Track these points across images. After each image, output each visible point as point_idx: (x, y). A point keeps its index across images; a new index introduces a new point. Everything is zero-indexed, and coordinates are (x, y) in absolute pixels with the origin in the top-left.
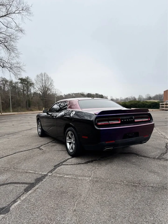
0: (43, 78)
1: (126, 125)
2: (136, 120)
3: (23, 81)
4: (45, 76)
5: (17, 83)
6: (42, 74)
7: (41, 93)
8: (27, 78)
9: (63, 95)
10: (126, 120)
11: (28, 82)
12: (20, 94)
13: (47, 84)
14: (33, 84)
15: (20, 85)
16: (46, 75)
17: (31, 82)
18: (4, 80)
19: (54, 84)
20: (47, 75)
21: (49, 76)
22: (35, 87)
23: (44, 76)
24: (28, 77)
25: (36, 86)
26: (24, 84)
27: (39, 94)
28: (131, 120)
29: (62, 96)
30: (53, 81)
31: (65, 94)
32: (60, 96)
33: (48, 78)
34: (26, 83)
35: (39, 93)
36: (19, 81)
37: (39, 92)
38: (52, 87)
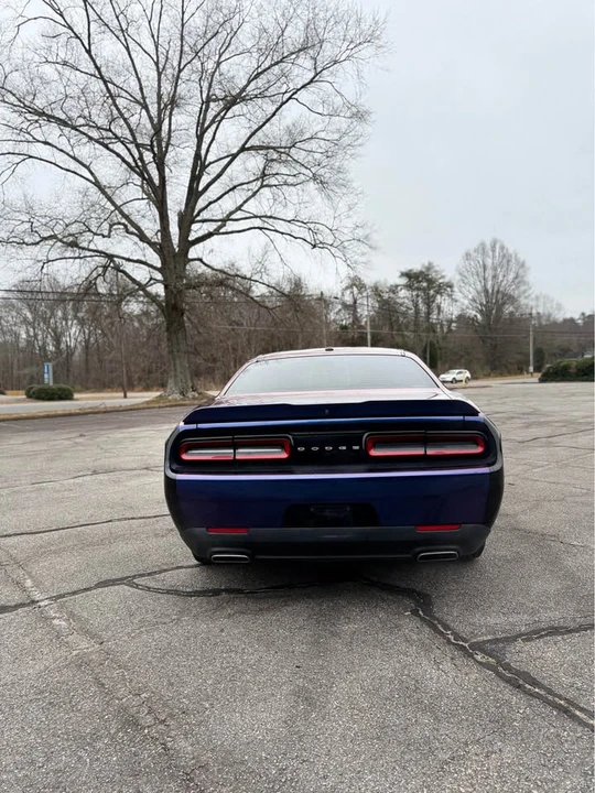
0: (489, 262)
1: (309, 468)
2: (374, 453)
3: (413, 278)
4: (494, 251)
5: (394, 289)
6: (483, 245)
7: (479, 316)
8: (429, 269)
9: (576, 316)
10: (322, 448)
11: (431, 282)
12: (403, 326)
13: (501, 278)
14: (450, 286)
15: (403, 293)
16: (498, 246)
17: (441, 281)
18: (355, 285)
19: (531, 277)
20: (502, 248)
21: (511, 251)
22: (457, 295)
23: (490, 253)
24: (430, 264)
25: (461, 292)
26: (418, 289)
27: (473, 319)
28: (349, 448)
29: (572, 320)
30: (527, 264)
31: (588, 313)
32: (565, 321)
33: (506, 258)
34: (425, 284)
35: (472, 316)
36: (404, 281)
37: (472, 313)
38: (522, 288)
